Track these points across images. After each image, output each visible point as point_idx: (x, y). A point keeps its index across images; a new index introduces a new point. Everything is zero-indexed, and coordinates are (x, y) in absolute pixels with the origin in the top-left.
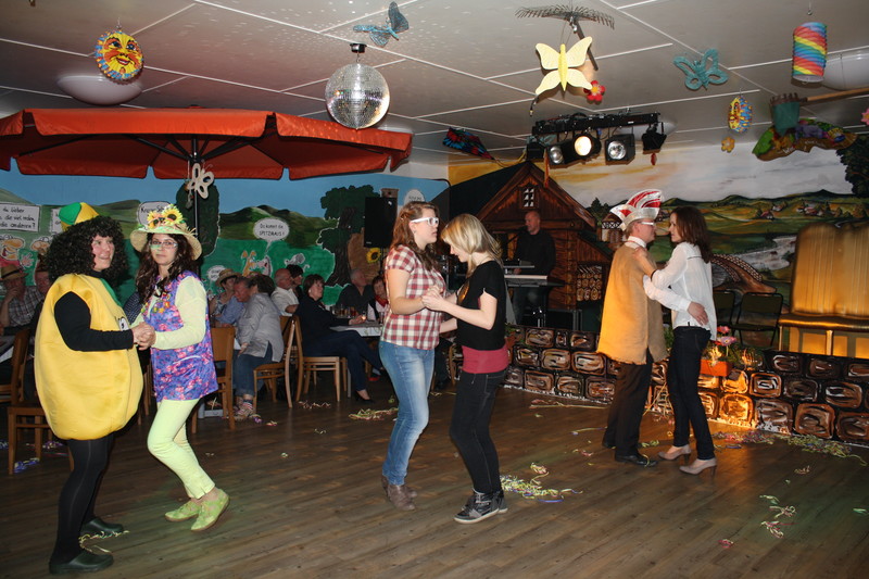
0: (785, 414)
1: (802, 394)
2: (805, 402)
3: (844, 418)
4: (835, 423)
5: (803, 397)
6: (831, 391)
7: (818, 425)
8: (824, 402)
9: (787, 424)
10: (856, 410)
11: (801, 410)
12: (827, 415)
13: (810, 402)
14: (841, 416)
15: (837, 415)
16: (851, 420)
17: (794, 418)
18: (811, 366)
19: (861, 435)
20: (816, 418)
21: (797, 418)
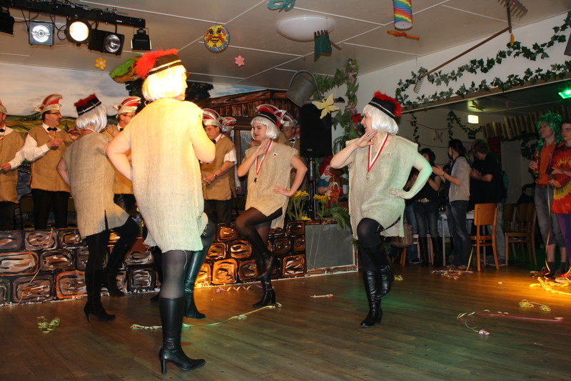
0: (205, 272)
1: (215, 254)
2: (219, 260)
3: (243, 266)
4: (237, 271)
5: (217, 256)
6: (234, 249)
7: (228, 275)
8: (230, 257)
9: (207, 279)
10: (249, 259)
11: (216, 266)
12: (232, 266)
13: (222, 259)
14: (241, 265)
15: (238, 265)
16: (247, 266)
17: (212, 274)
18: (221, 233)
19: (253, 275)
20: (226, 270)
21: (214, 273)
